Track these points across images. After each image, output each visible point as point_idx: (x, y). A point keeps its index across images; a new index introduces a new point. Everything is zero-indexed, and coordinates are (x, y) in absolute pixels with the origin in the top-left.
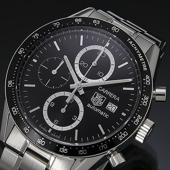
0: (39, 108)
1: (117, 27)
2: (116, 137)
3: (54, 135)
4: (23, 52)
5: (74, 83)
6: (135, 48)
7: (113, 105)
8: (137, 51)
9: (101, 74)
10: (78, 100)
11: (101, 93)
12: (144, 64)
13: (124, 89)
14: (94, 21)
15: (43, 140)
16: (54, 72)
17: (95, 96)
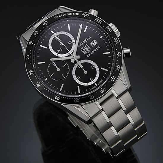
0: (78, 87)
1: (44, 22)
2: (116, 45)
3: (100, 83)
4: (39, 84)
5: (70, 60)
6: (62, 15)
7: (92, 42)
8: (64, 15)
9: (70, 42)
10: (82, 61)
11: (82, 46)
12: (74, 14)
13: (85, 32)
14: (35, 34)
15: (102, 89)
16: (58, 70)
17: (83, 51)
